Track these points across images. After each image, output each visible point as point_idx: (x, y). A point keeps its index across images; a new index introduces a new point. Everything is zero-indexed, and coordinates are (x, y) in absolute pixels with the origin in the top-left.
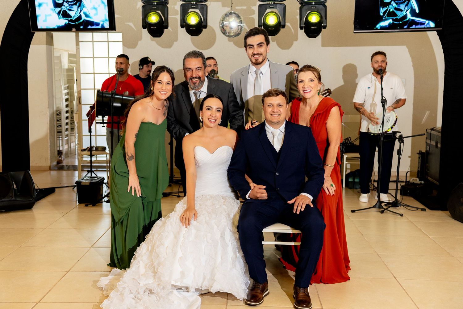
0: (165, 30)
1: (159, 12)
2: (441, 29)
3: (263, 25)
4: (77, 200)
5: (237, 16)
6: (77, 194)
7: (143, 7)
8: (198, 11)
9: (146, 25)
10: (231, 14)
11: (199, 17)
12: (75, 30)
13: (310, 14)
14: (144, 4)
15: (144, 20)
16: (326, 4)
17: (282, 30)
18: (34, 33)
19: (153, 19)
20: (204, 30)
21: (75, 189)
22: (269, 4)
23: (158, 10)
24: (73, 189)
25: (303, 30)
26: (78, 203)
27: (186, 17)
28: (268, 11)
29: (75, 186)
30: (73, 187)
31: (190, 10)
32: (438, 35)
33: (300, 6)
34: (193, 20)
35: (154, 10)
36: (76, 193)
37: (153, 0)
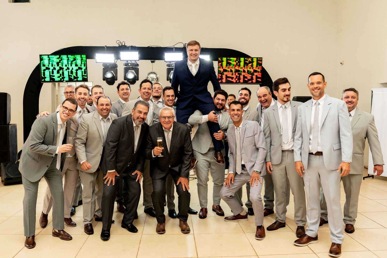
0: (116, 81)
1: (112, 72)
2: (261, 84)
5: (154, 73)
7: (103, 69)
8: (133, 71)
9: (105, 79)
10: (151, 73)
11: (134, 74)
14: (103, 67)
15: (104, 76)
18: (43, 83)
19: (109, 75)
20: (137, 81)
23: (112, 71)
27: (127, 74)
31: (129, 71)
34: (131, 76)
35: (110, 71)
37: (109, 65)
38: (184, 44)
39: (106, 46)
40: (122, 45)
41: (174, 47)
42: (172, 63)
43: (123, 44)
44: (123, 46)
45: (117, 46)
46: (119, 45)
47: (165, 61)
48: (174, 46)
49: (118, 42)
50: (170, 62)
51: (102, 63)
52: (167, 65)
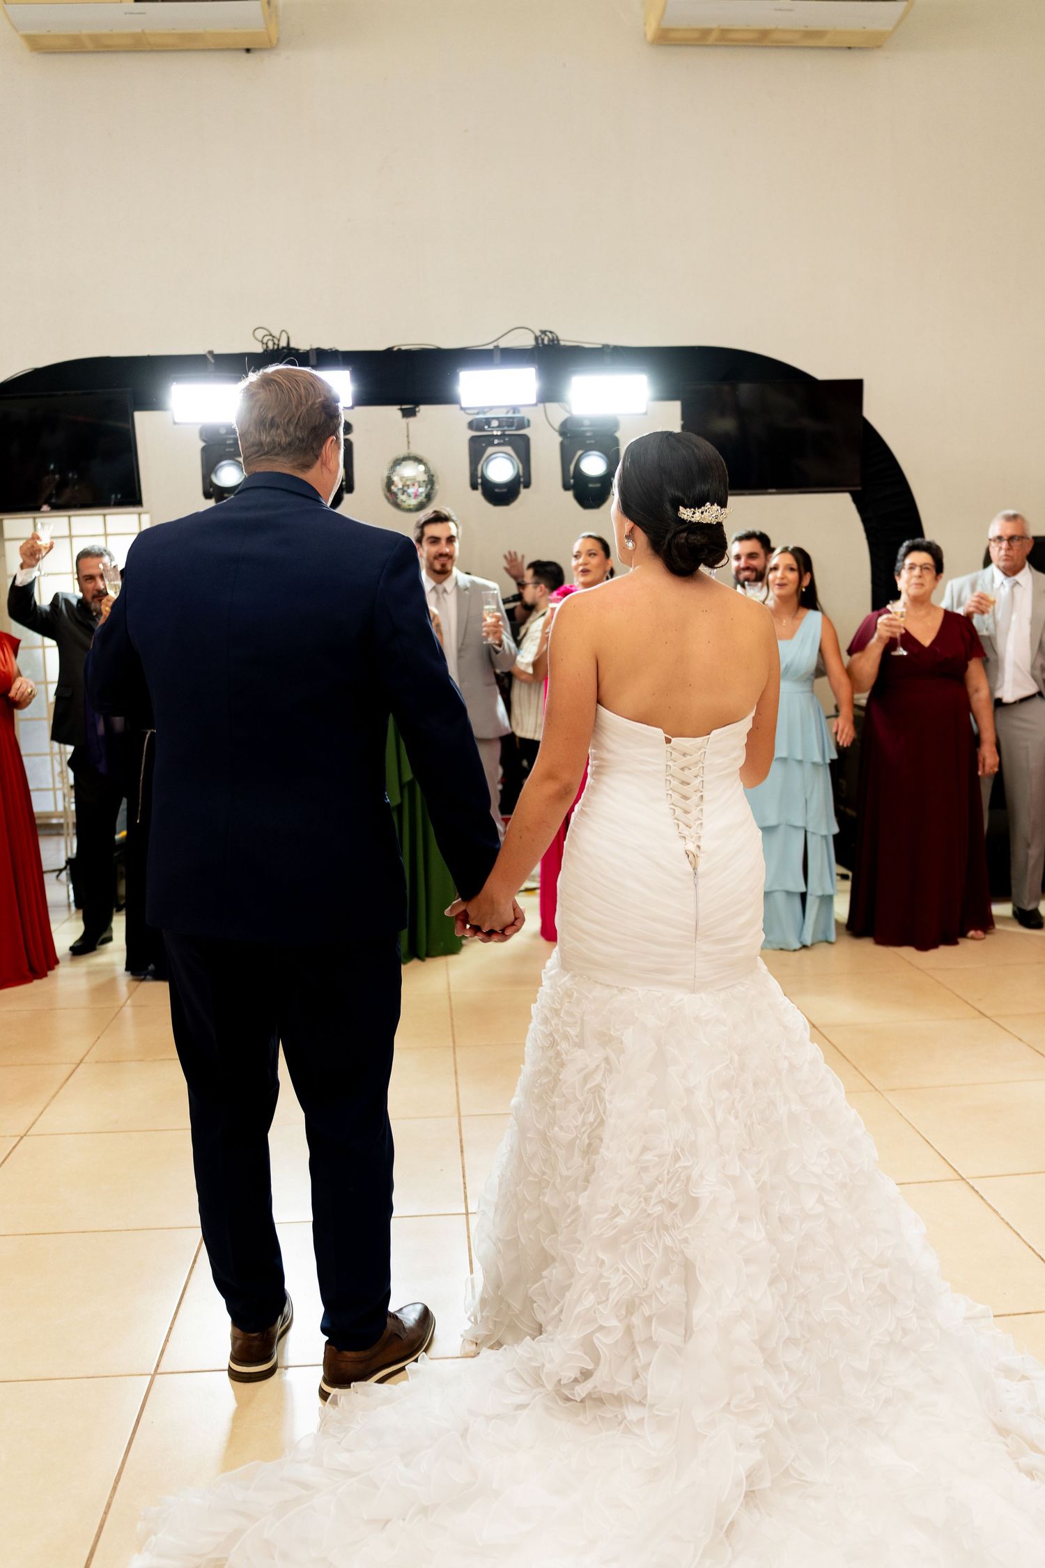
2: (859, 488)
3: (482, 481)
4: (72, 898)
5: (418, 460)
6: (71, 886)
7: (204, 450)
9: (210, 490)
10: (405, 459)
12: (49, 509)
13: (583, 456)
14: (203, 444)
15: (208, 481)
16: (618, 435)
17: (523, 491)
19: (229, 476)
20: (347, 496)
21: (64, 875)
22: (493, 435)
24: (58, 876)
25: (570, 494)
26: (73, 908)
28: (490, 450)
29: (60, 871)
30: (56, 873)
32: (856, 500)
33: (560, 439)
35: (232, 455)
36: (68, 886)
37: (227, 434)
38: (538, 333)
39: (211, 352)
40: (278, 345)
41: (497, 347)
42: (488, 415)
43: (283, 343)
44: (283, 348)
45: (259, 349)
46: (265, 346)
47: (462, 409)
48: (495, 344)
49: (259, 334)
50: (482, 410)
51: (199, 426)
52: (471, 425)
